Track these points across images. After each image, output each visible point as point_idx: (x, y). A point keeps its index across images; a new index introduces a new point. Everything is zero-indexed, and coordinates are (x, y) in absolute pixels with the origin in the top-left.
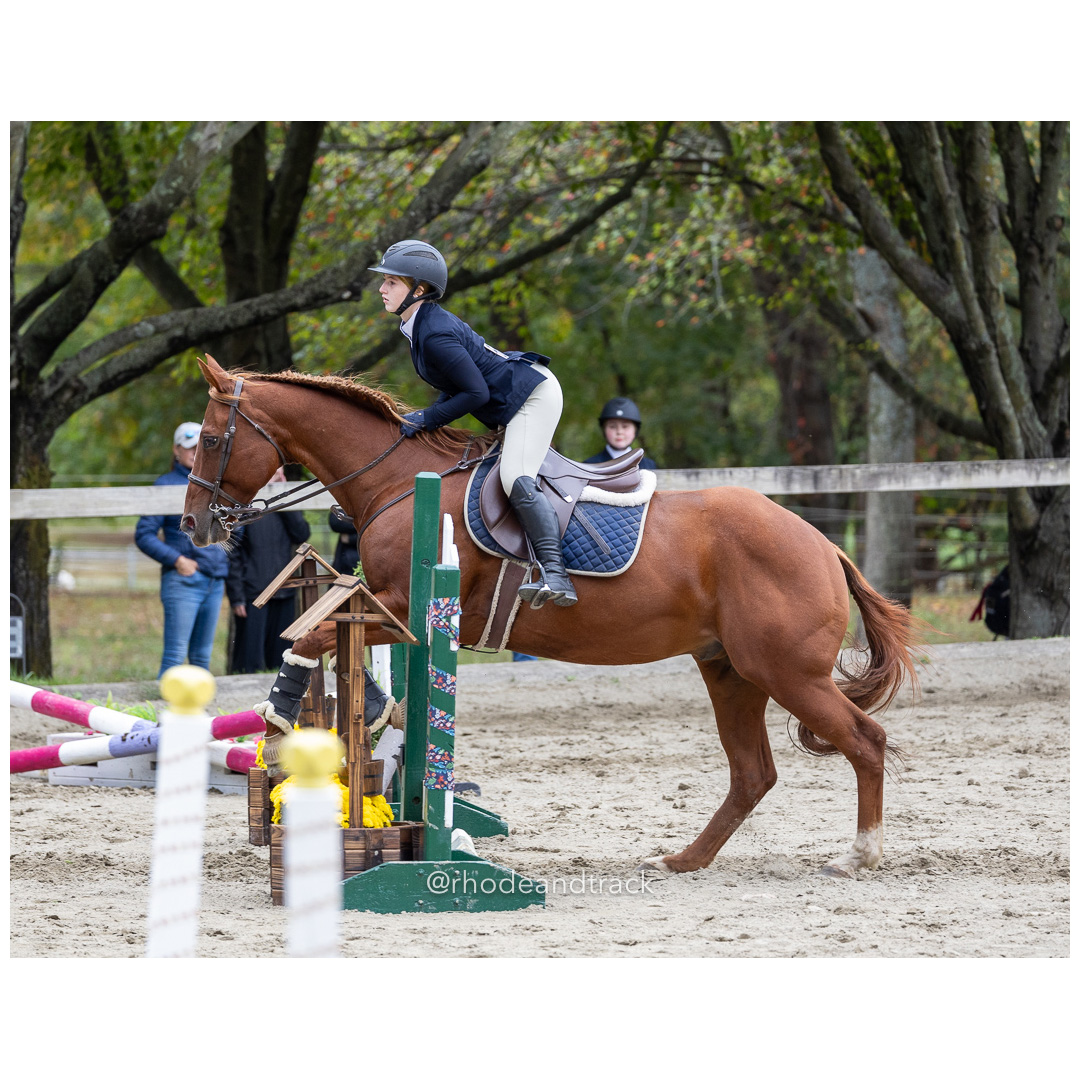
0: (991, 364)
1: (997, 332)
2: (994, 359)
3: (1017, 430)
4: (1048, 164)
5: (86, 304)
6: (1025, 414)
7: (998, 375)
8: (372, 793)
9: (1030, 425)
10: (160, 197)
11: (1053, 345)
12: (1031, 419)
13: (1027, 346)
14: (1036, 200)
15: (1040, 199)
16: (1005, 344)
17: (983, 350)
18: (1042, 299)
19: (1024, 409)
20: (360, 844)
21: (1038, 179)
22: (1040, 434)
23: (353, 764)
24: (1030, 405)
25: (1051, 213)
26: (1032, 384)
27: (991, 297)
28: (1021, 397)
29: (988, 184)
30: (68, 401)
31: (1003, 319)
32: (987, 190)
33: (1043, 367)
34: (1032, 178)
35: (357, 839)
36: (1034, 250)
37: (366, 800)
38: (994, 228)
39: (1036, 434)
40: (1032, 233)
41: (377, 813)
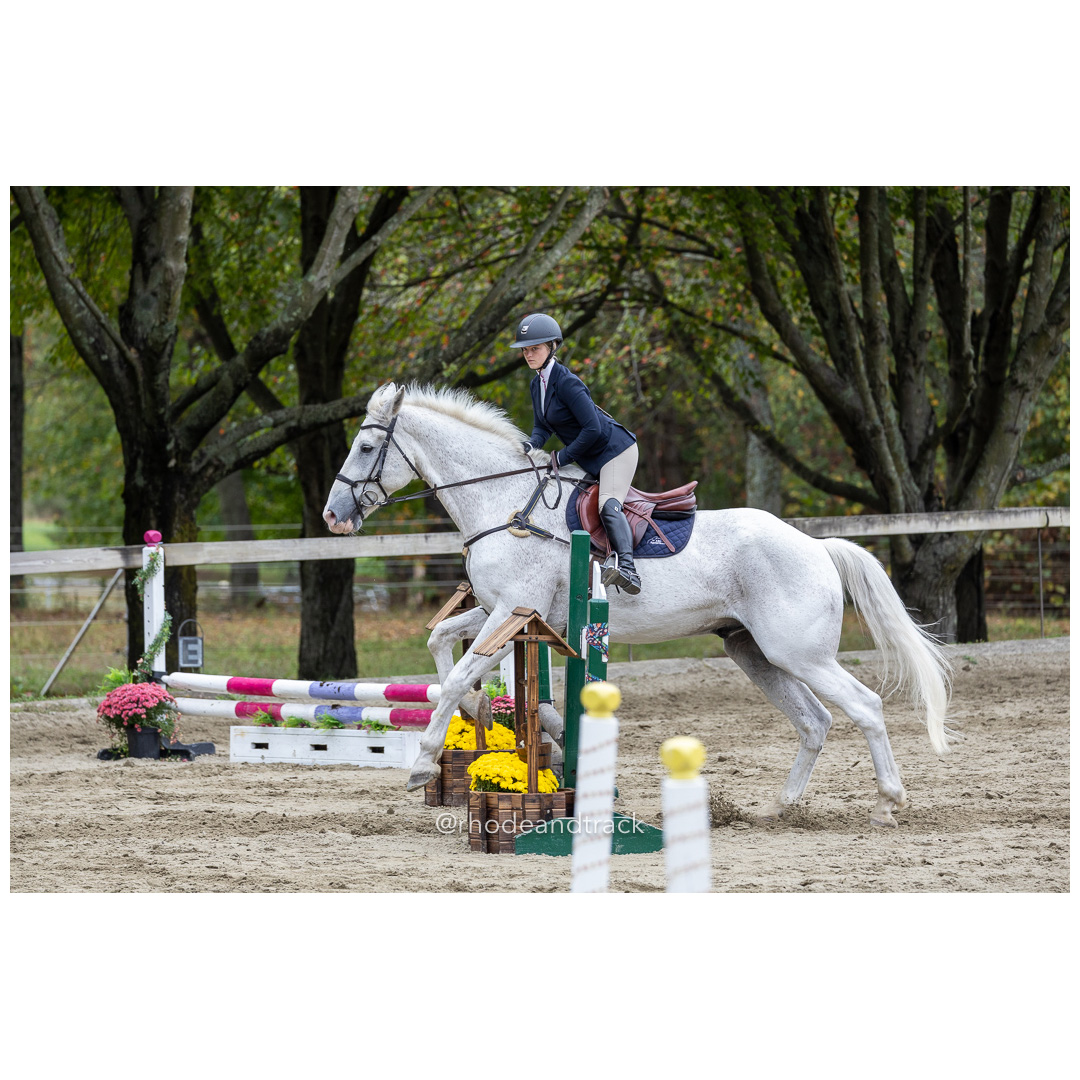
0: (881, 441)
1: (885, 417)
2: (883, 437)
3: (899, 489)
4: (920, 292)
5: (227, 403)
6: (905, 478)
7: (886, 449)
8: (543, 768)
9: (908, 486)
10: (284, 323)
11: (924, 427)
12: (909, 482)
13: (904, 427)
14: (910, 319)
15: (913, 318)
16: (890, 426)
17: (875, 431)
18: (915, 392)
19: (904, 474)
20: (536, 805)
21: (911, 303)
22: (915, 493)
23: (531, 747)
24: (908, 471)
25: (922, 329)
26: (908, 454)
27: (880, 391)
28: (901, 466)
29: (878, 307)
30: (211, 475)
31: (889, 408)
32: (878, 312)
33: (917, 443)
34: (908, 303)
35: (534, 801)
36: (909, 356)
37: (540, 772)
38: (882, 340)
39: (912, 493)
40: (907, 343)
41: (547, 782)
